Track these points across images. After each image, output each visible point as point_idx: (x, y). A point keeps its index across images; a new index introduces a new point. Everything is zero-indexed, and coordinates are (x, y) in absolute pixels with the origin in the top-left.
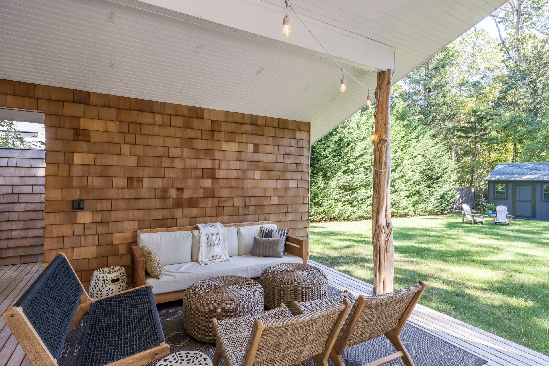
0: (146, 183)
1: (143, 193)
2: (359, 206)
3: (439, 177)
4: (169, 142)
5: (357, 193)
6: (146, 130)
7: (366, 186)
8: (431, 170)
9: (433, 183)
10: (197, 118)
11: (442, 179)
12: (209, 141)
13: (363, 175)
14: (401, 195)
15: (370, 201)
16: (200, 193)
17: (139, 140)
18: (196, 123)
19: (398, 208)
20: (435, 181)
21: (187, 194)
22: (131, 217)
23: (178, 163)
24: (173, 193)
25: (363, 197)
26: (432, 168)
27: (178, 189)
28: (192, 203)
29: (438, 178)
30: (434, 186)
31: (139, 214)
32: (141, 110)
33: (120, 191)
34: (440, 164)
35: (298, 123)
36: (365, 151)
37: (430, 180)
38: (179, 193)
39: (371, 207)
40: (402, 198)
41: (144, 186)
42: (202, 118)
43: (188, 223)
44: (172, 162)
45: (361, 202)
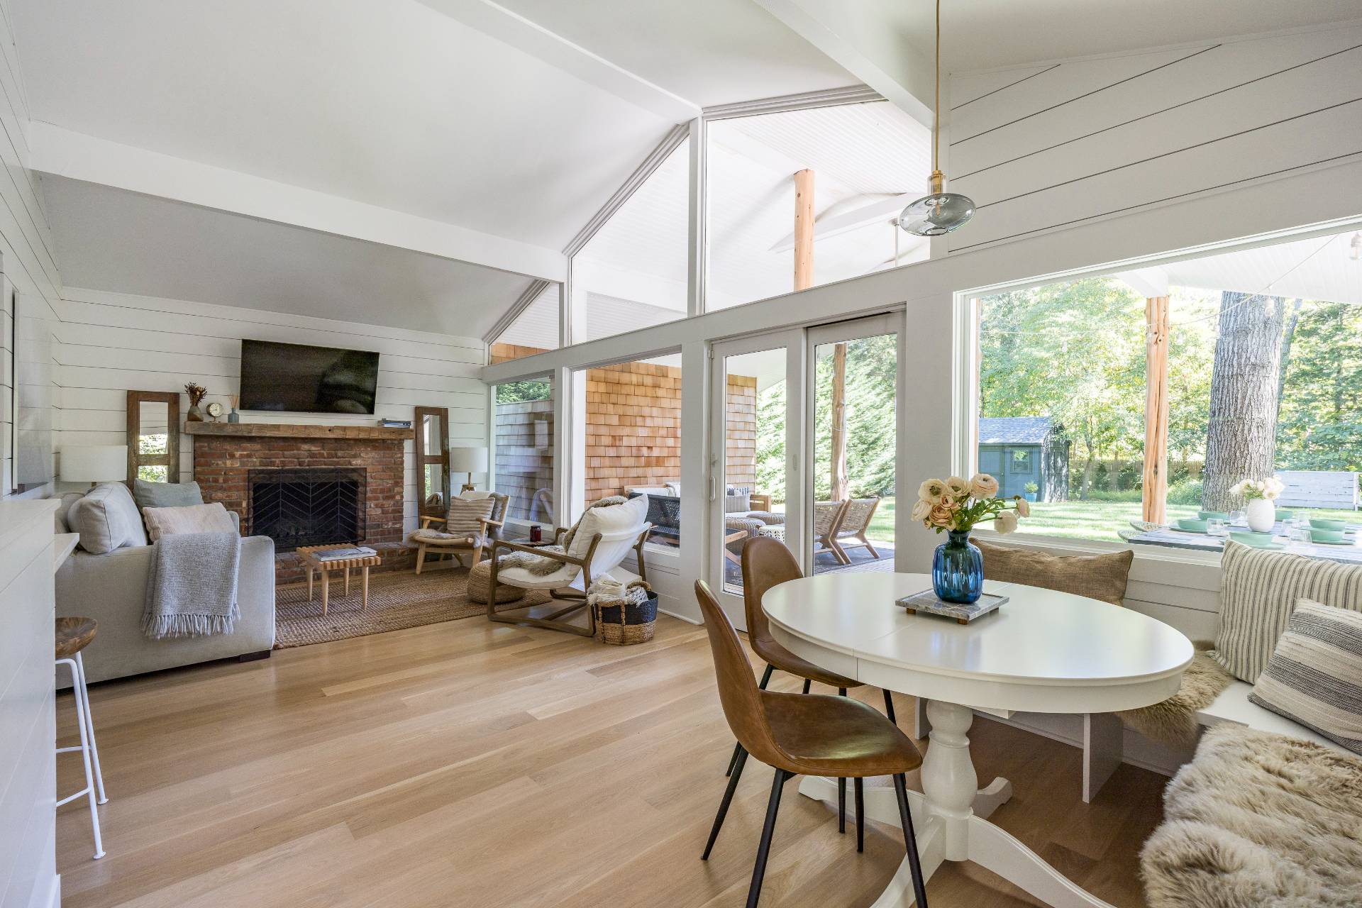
0: (625, 442)
1: (623, 451)
2: (764, 483)
3: (878, 439)
4: (642, 401)
5: (764, 463)
6: (625, 390)
7: (775, 453)
8: (866, 428)
9: (868, 449)
10: (663, 376)
11: (880, 443)
12: (672, 400)
13: (771, 436)
14: (825, 467)
15: (781, 475)
16: (665, 453)
17: (621, 400)
18: (662, 381)
19: (820, 487)
20: (871, 446)
21: (656, 453)
22: (614, 474)
23: (649, 422)
24: (645, 451)
25: (771, 470)
26: (867, 425)
27: (649, 447)
28: (659, 461)
29: (874, 442)
30: (870, 453)
31: (620, 472)
32: (622, 371)
33: (607, 448)
34: (879, 419)
35: (746, 378)
36: (774, 400)
37: (864, 443)
38: (649, 451)
39: (783, 485)
40: (826, 471)
41: (624, 444)
42: (667, 377)
43: (656, 482)
44: (644, 421)
45: (767, 477)
